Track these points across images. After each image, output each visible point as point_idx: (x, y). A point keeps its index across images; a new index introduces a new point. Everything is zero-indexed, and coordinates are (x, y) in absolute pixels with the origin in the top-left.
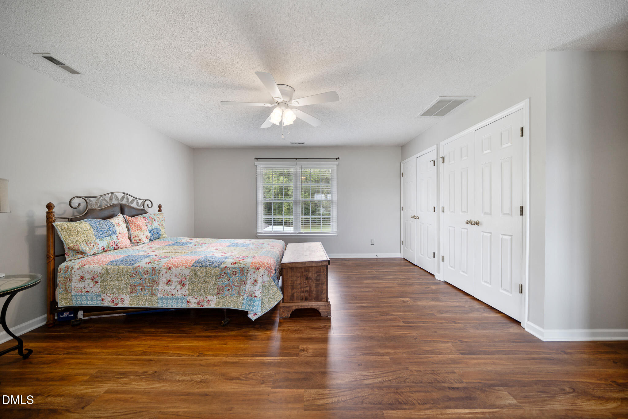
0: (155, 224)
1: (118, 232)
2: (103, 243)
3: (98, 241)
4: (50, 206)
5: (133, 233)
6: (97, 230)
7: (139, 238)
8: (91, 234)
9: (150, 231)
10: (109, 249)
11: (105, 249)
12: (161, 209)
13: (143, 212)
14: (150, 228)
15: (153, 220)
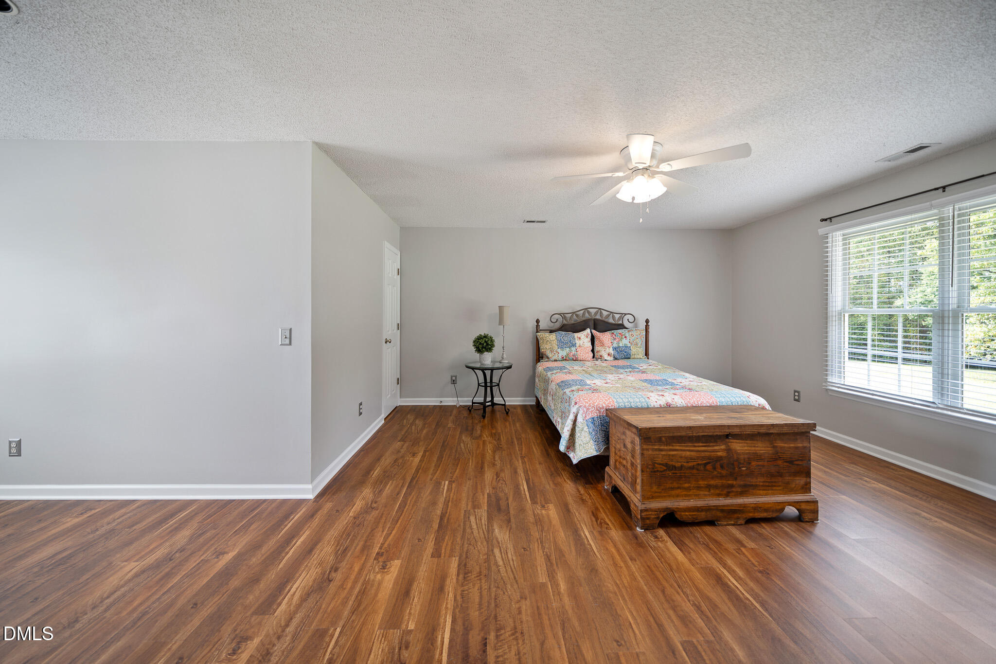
0: (625, 342)
1: (577, 345)
2: (563, 353)
3: (559, 350)
4: (538, 321)
5: (597, 348)
6: (560, 341)
7: (601, 354)
8: (555, 344)
9: (615, 349)
10: (568, 359)
11: (565, 358)
12: (649, 324)
13: (622, 327)
14: (615, 345)
15: (624, 337)
